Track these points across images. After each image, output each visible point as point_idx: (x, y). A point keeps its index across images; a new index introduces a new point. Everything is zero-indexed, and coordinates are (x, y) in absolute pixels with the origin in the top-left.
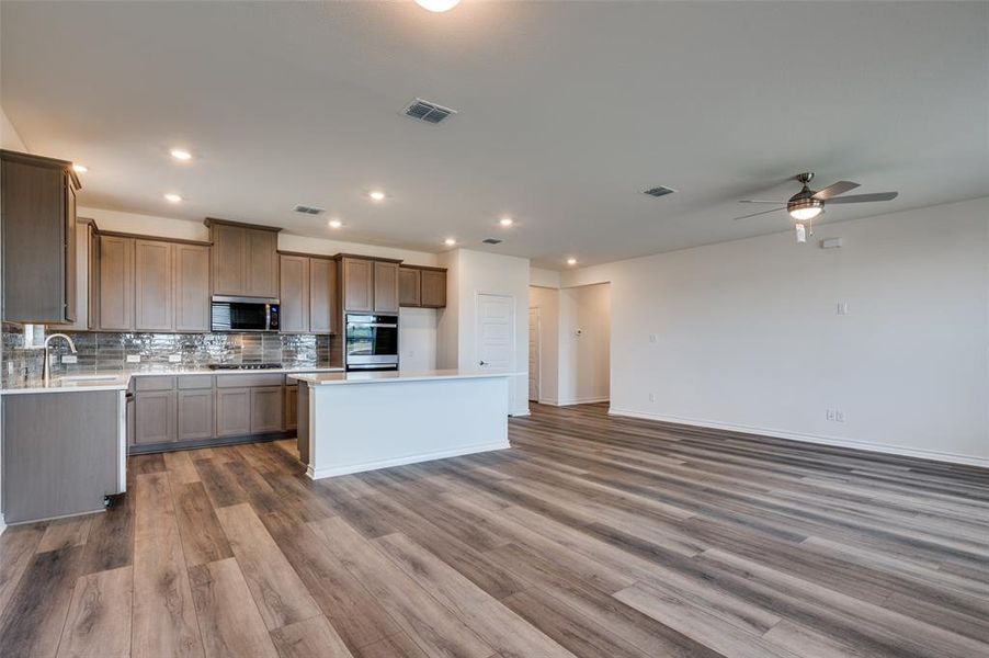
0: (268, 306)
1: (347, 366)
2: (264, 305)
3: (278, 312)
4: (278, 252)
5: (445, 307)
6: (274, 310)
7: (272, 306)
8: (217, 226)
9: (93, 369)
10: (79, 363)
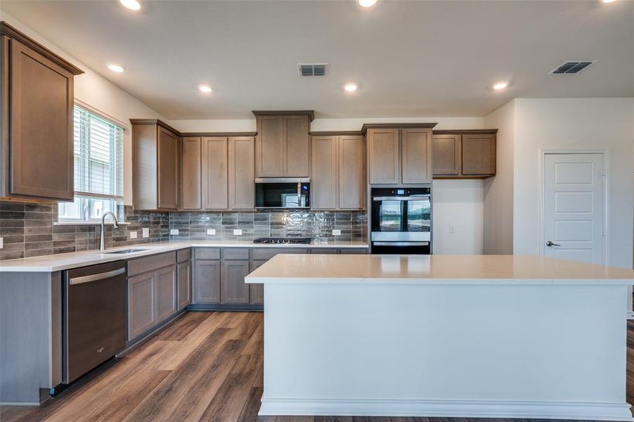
0: (299, 186)
1: (372, 242)
2: (297, 184)
3: (309, 189)
4: (310, 133)
5: (494, 175)
6: (305, 188)
7: (303, 184)
8: (261, 117)
9: (187, 239)
10: (180, 235)
